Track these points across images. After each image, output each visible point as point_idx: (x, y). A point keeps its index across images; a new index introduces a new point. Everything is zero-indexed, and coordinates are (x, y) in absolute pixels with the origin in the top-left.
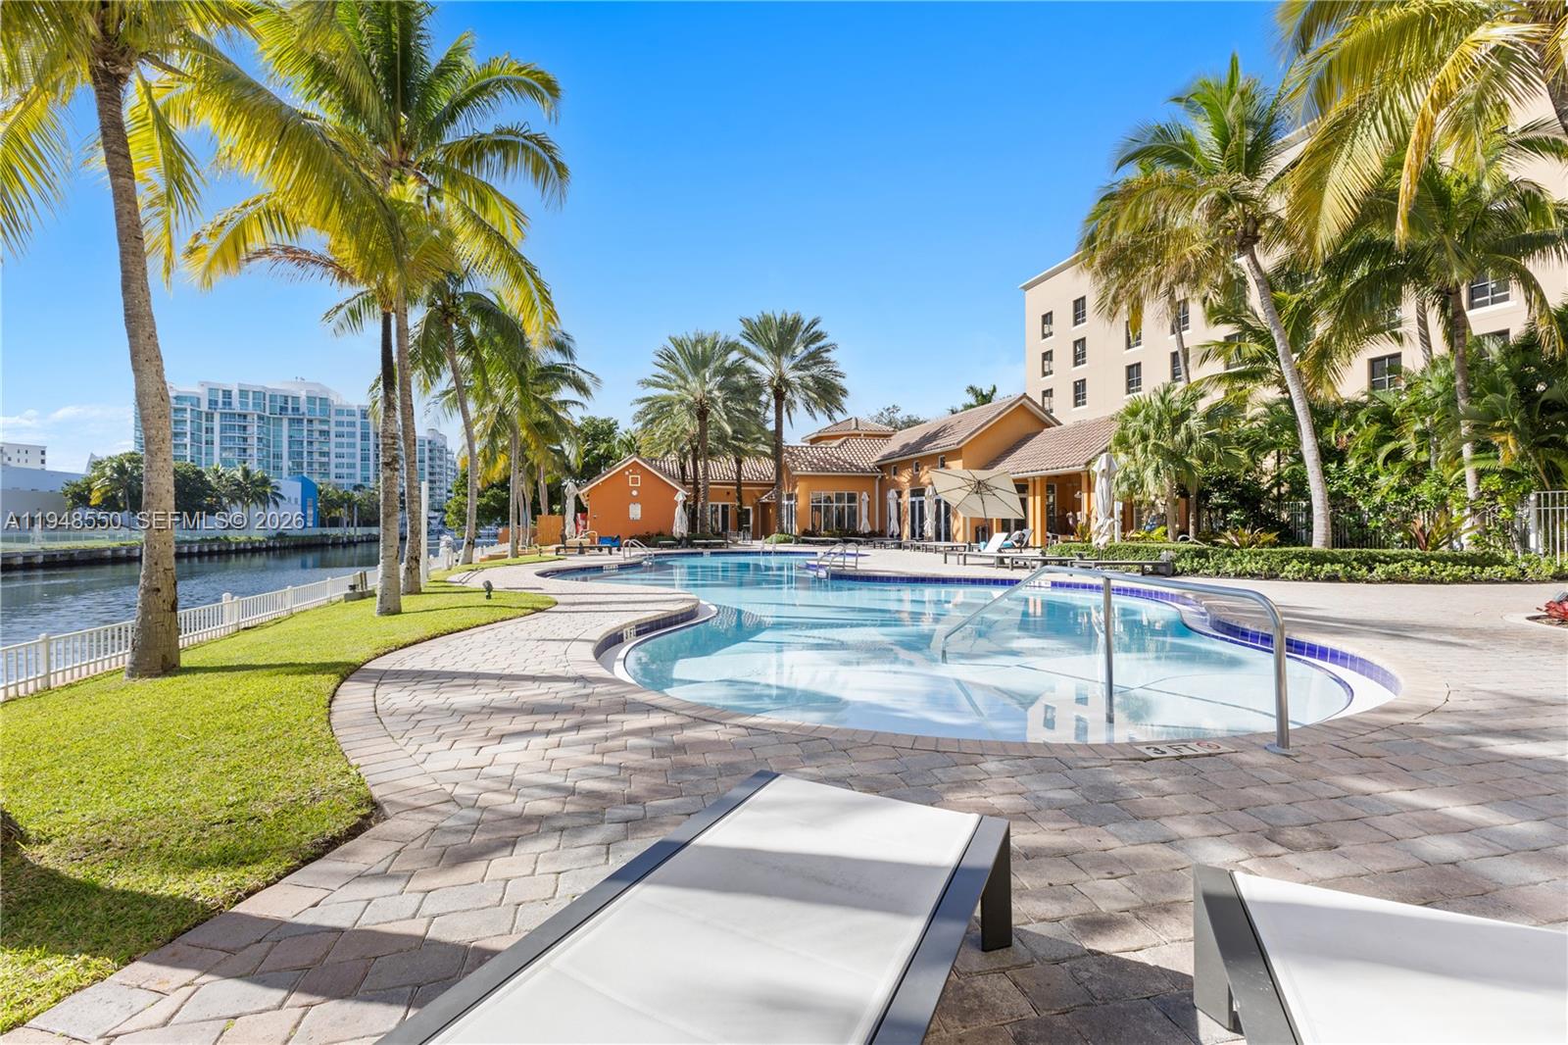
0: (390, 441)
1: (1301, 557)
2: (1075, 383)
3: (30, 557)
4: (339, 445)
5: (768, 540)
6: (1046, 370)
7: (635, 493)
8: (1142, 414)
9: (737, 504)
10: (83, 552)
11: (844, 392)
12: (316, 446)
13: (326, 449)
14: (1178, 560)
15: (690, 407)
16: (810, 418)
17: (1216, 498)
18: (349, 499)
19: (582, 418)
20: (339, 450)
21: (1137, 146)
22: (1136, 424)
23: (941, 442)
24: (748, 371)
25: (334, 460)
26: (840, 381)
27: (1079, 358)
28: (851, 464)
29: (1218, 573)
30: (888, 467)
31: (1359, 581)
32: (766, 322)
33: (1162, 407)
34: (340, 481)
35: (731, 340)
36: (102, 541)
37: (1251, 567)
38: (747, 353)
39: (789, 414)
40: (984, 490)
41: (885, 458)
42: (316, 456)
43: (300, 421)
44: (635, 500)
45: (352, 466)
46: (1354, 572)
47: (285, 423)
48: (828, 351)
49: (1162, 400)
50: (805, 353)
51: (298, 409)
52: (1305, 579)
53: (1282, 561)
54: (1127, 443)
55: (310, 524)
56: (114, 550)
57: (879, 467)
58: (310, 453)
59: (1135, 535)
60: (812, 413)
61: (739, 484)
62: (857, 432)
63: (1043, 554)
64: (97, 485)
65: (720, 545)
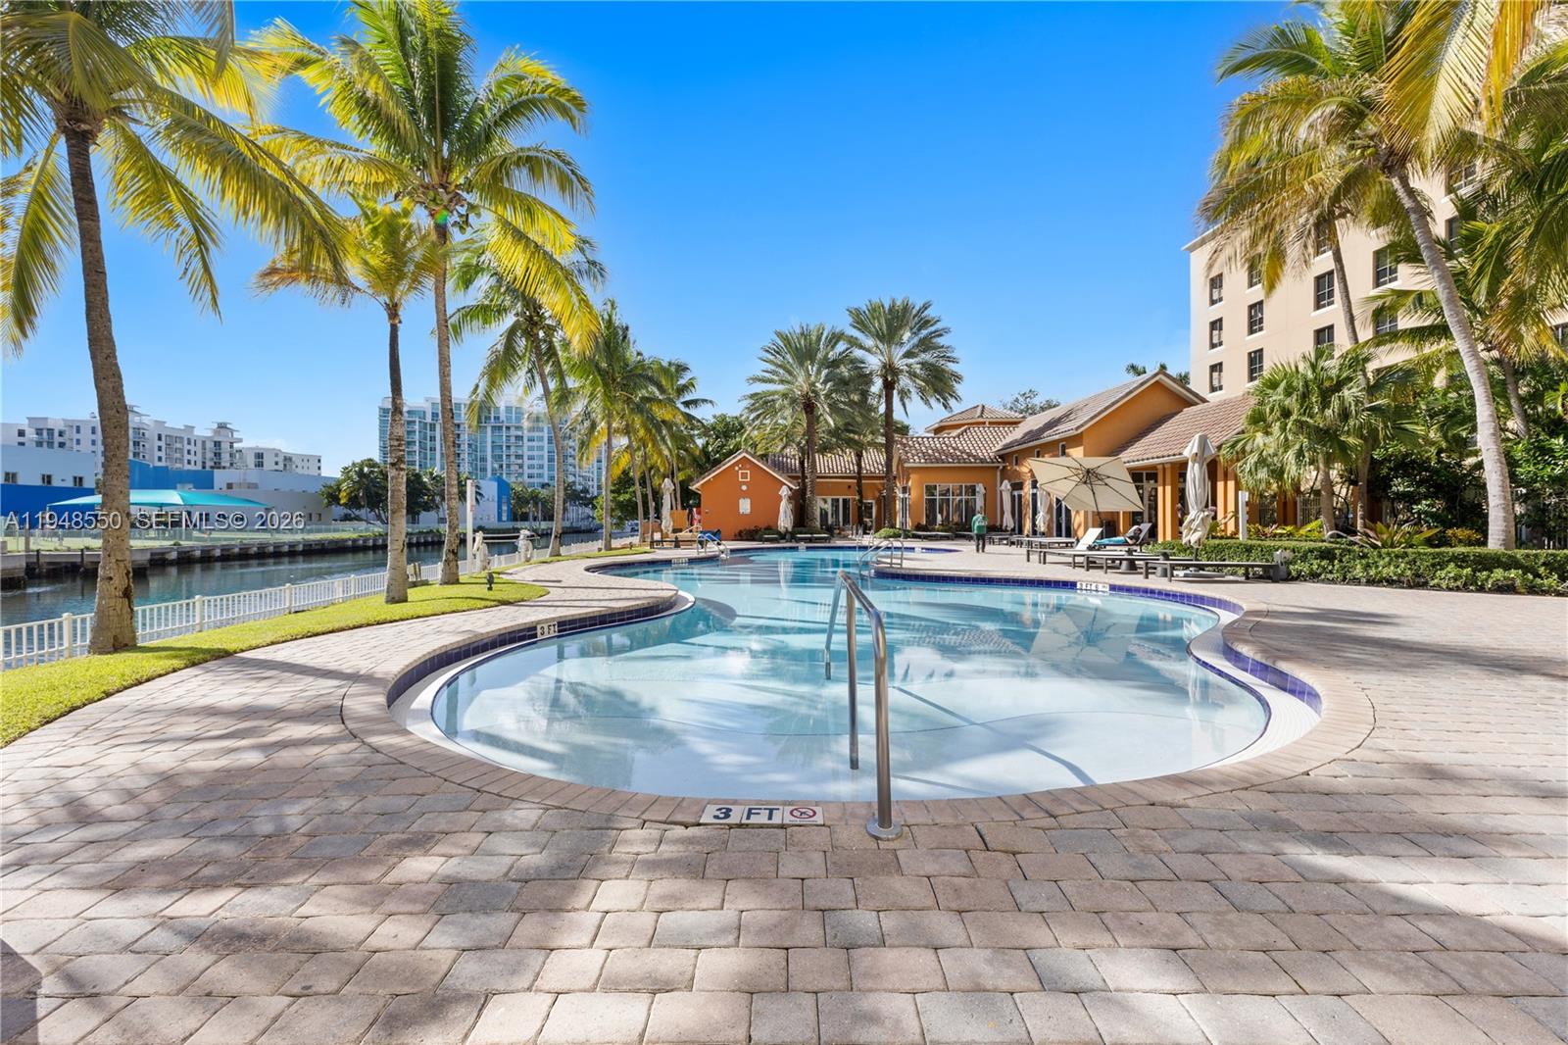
0: (396, 443)
1: (1461, 561)
2: (1250, 354)
3: (294, 546)
4: (531, 449)
5: (877, 535)
6: (1215, 341)
7: (744, 488)
8: (1283, 385)
9: (857, 498)
10: (331, 542)
11: (958, 378)
12: (513, 449)
13: (520, 452)
14: (1293, 562)
15: (793, 401)
16: (926, 407)
17: (1400, 486)
18: (536, 496)
19: (715, 417)
20: (530, 453)
21: (1249, 54)
22: (1278, 396)
23: (1062, 428)
24: (853, 361)
25: (527, 462)
26: (951, 367)
27: (1255, 324)
28: (969, 455)
29: (1345, 578)
30: (1010, 456)
31: (1544, 593)
32: (874, 310)
33: (1310, 375)
34: (532, 480)
35: (837, 331)
36: (347, 532)
37: (1389, 572)
38: (853, 342)
39: (904, 405)
40: (1093, 479)
41: (1006, 447)
42: (513, 458)
43: (500, 428)
44: (745, 495)
45: (541, 467)
46: (1539, 581)
47: (489, 430)
48: (941, 335)
49: (1314, 367)
50: (916, 340)
51: (498, 418)
52: (1465, 588)
53: (1433, 565)
54: (1265, 421)
55: (504, 518)
56: (354, 541)
57: (1000, 457)
58: (508, 456)
59: (1279, 531)
60: (927, 402)
61: (859, 477)
62: (981, 420)
63: (1130, 552)
64: (344, 486)
65: (825, 540)
